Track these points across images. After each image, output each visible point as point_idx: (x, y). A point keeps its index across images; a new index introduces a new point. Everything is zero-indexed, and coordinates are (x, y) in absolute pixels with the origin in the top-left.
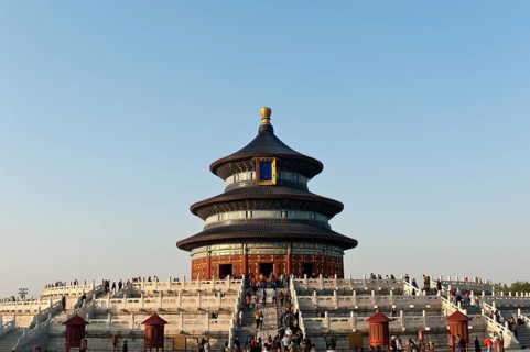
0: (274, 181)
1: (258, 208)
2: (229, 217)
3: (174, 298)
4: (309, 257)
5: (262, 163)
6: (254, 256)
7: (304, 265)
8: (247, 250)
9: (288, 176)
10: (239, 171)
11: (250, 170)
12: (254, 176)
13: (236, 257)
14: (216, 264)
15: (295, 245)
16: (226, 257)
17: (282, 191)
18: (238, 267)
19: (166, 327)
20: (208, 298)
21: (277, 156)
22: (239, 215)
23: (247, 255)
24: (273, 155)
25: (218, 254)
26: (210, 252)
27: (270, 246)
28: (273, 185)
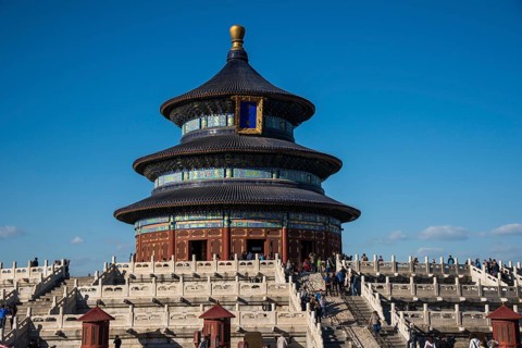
0: (259, 129)
1: (239, 166)
2: (196, 176)
4: (308, 232)
6: (240, 230)
7: (303, 242)
8: (229, 221)
9: (275, 123)
10: (207, 114)
11: (224, 112)
12: (230, 121)
13: (215, 230)
14: (186, 240)
15: (292, 216)
16: (198, 231)
18: (216, 244)
21: (264, 95)
22: (216, 174)
23: (229, 229)
24: (259, 94)
25: (186, 227)
26: (174, 223)
27: (261, 215)
28: (257, 135)
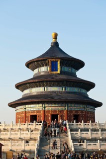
0: (59, 72)
1: (50, 86)
2: (35, 91)
3: (7, 132)
4: (77, 111)
5: (52, 62)
6: (48, 111)
7: (74, 115)
8: (45, 107)
9: (66, 69)
10: (41, 66)
11: (46, 66)
12: (48, 69)
13: (39, 111)
14: (29, 115)
15: (69, 105)
16: (33, 111)
17: (62, 77)
18: (40, 116)
19: (3, 147)
20: (24, 132)
21: (60, 58)
23: (44, 111)
24: (58, 58)
25: (29, 110)
26: (25, 109)
27: (57, 105)
28: (58, 74)
